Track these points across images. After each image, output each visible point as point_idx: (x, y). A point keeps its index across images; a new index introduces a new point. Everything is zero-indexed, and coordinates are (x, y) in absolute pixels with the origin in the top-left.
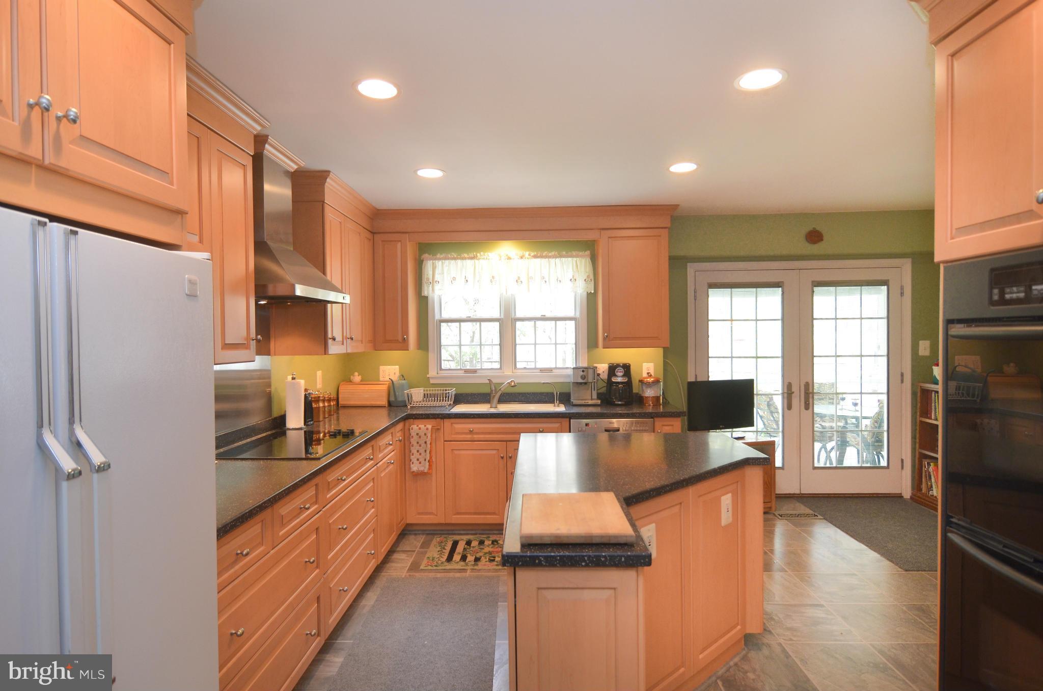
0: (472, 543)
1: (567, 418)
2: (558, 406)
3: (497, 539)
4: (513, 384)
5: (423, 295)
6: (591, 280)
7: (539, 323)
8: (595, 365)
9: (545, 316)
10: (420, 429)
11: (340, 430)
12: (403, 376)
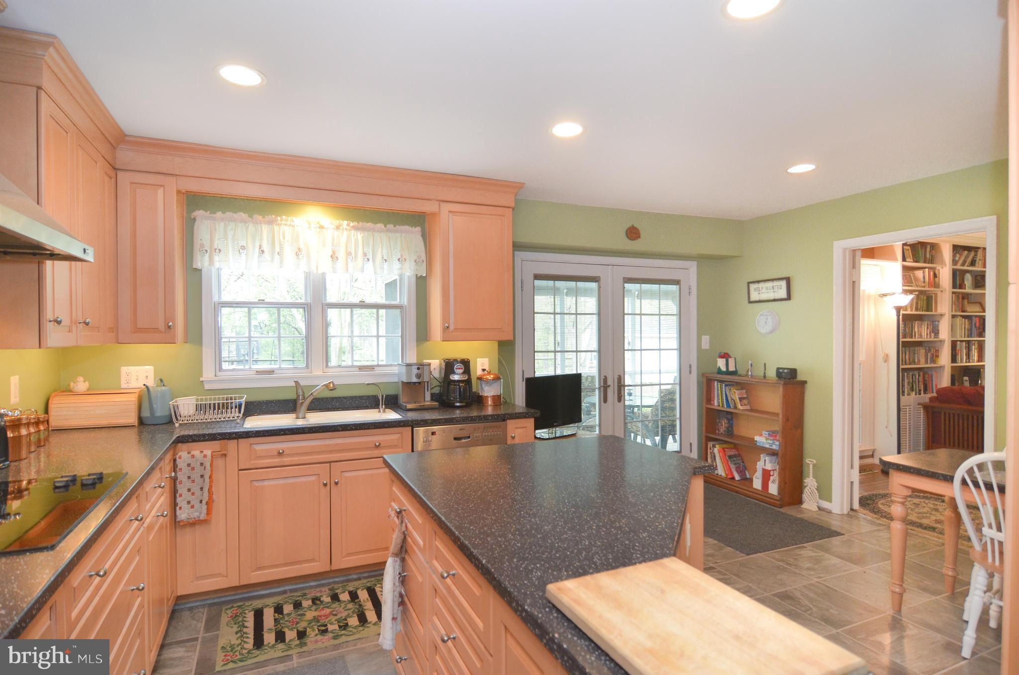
0: (285, 607)
1: (408, 426)
2: (384, 412)
3: (318, 595)
4: (331, 385)
5: (194, 267)
6: (423, 261)
7: (357, 311)
8: (426, 361)
9: (364, 302)
10: (193, 456)
11: (75, 476)
12: (161, 380)
